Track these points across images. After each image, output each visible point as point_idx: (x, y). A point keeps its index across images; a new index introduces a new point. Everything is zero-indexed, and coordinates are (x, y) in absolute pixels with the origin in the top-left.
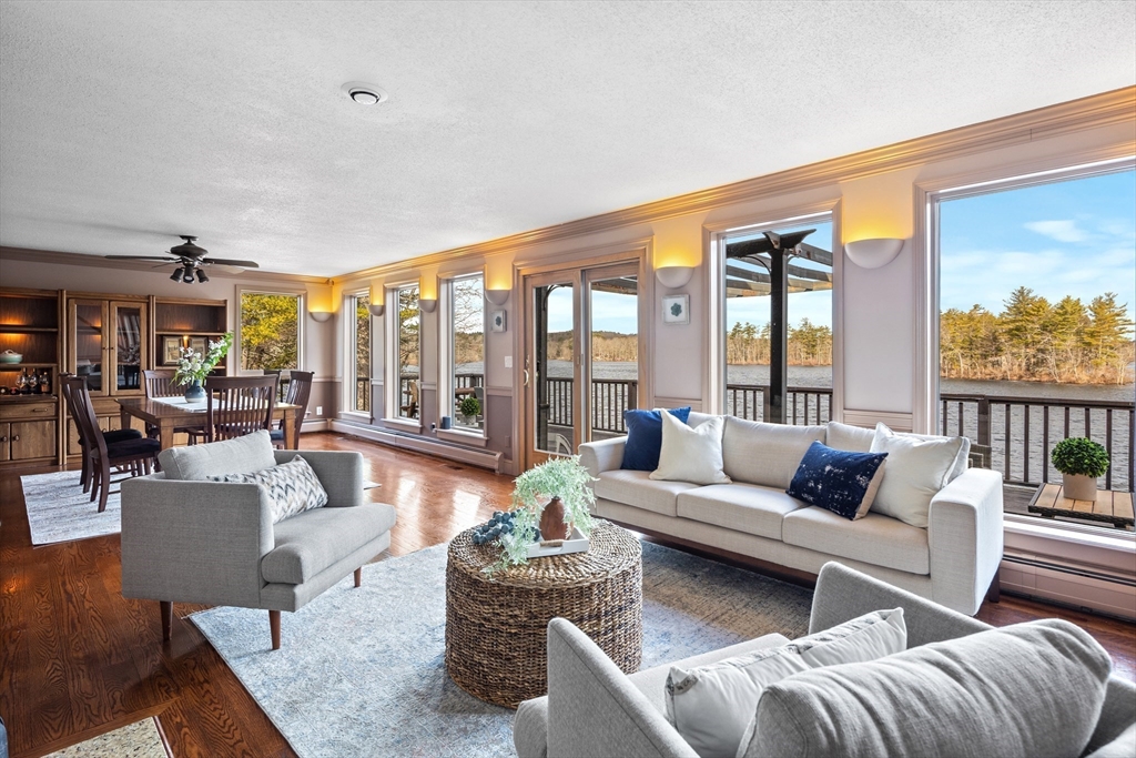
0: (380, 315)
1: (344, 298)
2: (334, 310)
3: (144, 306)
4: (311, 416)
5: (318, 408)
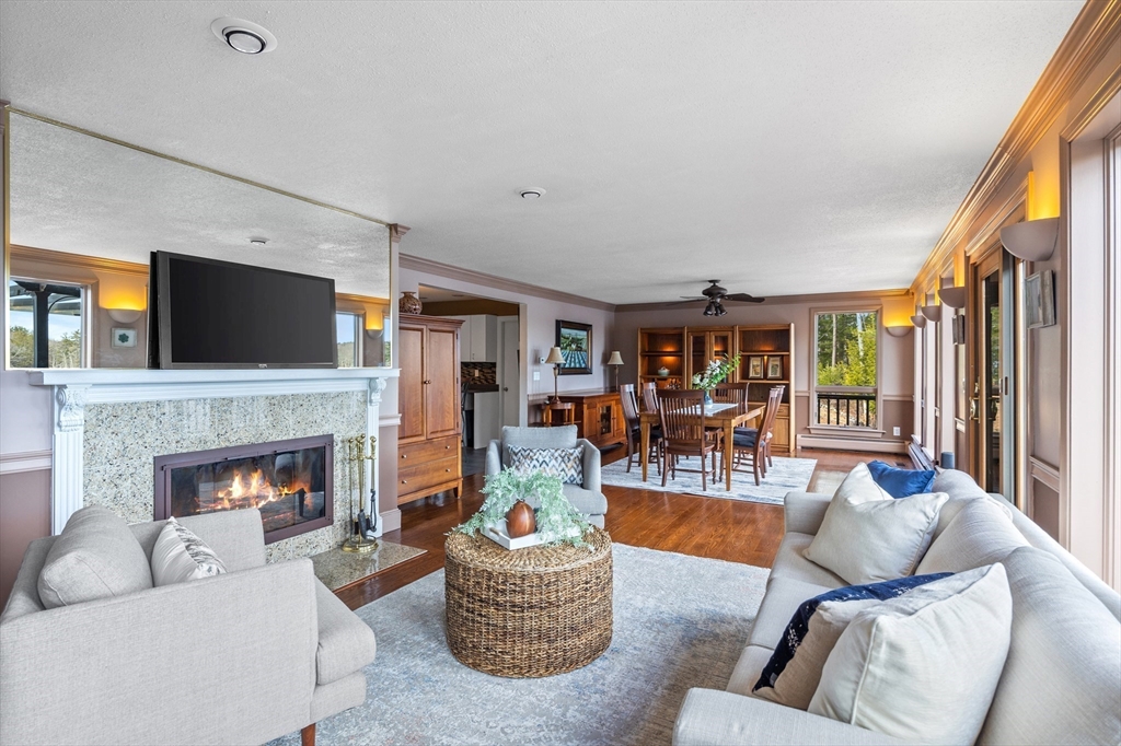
3: (730, 334)
4: (887, 435)
5: (895, 428)
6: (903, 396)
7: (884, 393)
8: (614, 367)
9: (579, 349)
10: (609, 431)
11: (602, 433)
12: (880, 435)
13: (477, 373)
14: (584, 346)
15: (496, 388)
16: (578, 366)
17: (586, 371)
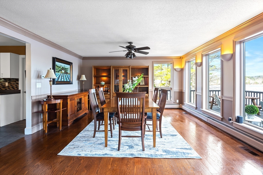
0: (200, 66)
1: (186, 62)
2: (183, 67)
3: (128, 69)
4: (175, 103)
5: (177, 100)
6: (179, 90)
7: (174, 89)
8: (82, 81)
9: (66, 73)
10: (81, 109)
11: (78, 111)
12: (173, 103)
13: (7, 84)
14: (69, 72)
15: (19, 92)
16: (65, 80)
17: (69, 83)
